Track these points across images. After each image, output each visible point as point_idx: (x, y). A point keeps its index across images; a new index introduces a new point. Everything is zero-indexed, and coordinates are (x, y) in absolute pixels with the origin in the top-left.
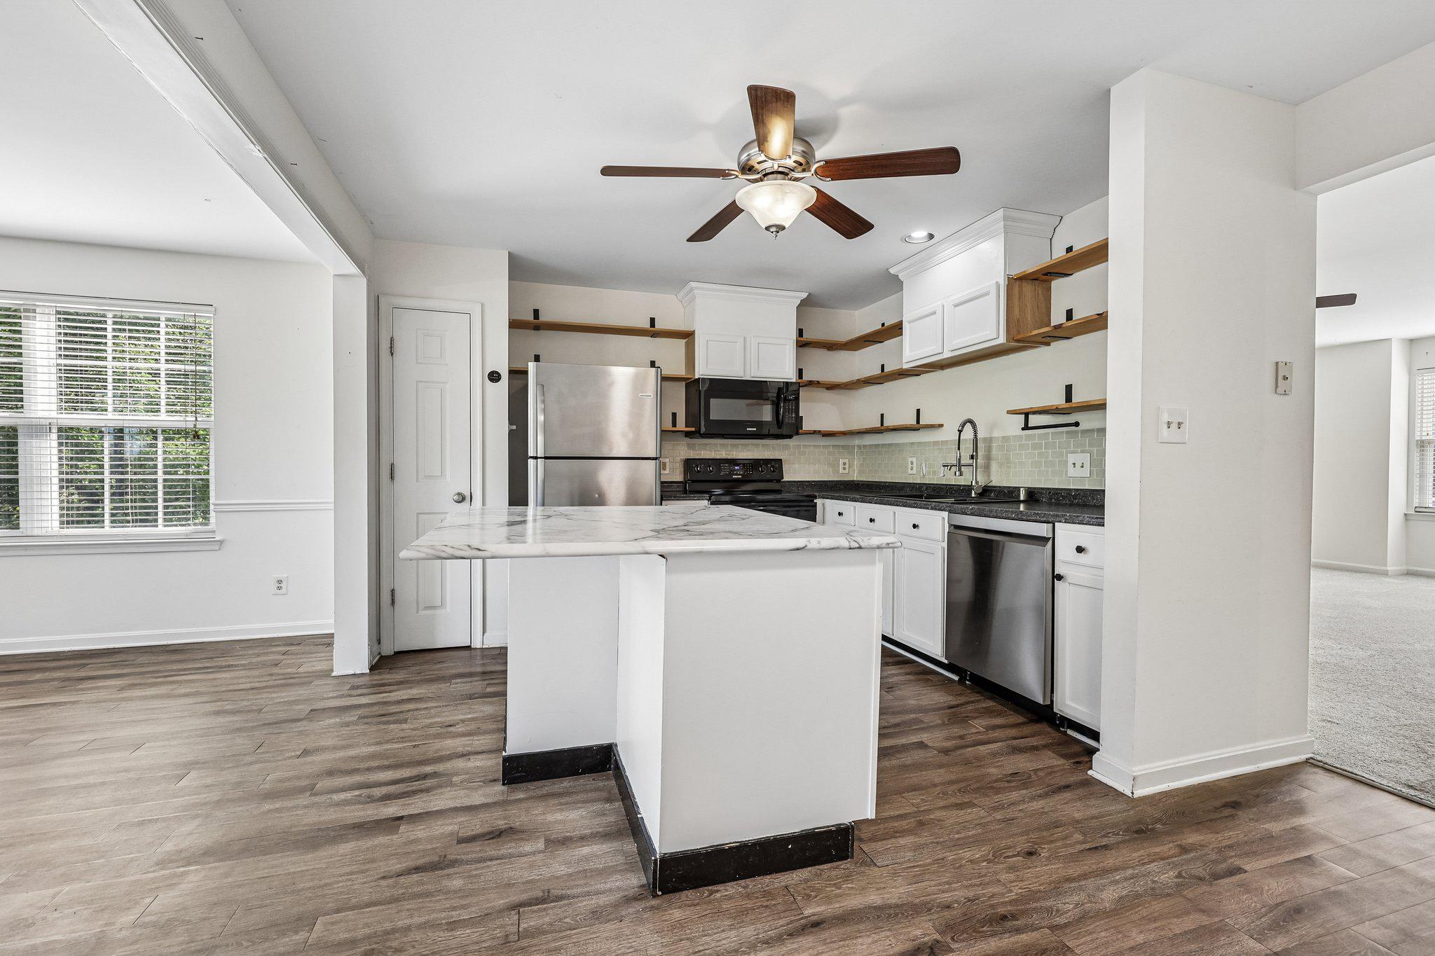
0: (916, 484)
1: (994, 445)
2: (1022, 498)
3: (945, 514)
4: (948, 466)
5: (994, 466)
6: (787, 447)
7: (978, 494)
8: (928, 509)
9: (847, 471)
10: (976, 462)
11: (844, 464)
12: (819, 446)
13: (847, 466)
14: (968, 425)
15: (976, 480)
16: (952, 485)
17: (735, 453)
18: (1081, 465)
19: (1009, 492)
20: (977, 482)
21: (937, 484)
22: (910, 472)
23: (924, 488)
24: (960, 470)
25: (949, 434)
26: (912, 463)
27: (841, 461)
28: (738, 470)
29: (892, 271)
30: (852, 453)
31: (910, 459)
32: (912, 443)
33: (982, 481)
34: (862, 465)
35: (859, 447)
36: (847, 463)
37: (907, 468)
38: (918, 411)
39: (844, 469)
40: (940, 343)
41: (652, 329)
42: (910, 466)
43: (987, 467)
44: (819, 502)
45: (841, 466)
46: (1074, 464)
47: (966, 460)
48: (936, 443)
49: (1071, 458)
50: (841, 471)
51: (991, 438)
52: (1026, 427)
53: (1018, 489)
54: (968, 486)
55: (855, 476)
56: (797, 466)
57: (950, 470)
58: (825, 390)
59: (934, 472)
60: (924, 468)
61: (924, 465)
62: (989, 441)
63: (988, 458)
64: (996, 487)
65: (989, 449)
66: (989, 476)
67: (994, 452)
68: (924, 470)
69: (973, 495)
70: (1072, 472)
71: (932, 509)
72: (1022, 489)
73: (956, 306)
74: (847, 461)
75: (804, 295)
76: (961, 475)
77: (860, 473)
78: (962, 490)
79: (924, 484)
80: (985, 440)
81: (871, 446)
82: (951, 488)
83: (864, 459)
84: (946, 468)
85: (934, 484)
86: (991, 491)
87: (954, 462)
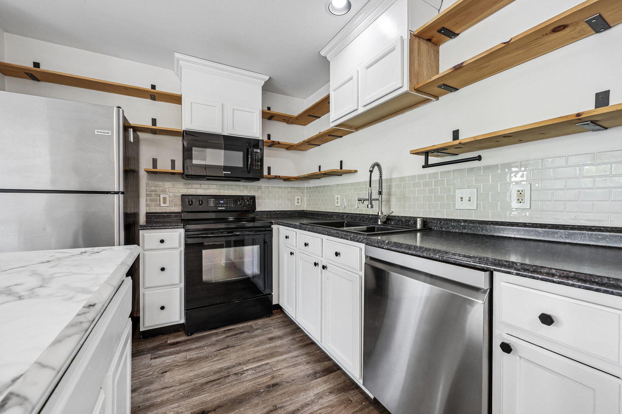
0: (341, 213)
1: (393, 184)
2: (419, 226)
3: (363, 246)
4: (361, 200)
5: (393, 200)
6: (260, 188)
7: (383, 222)
8: (347, 239)
9: (299, 204)
10: (381, 197)
11: (298, 199)
12: (281, 188)
13: (300, 201)
14: (376, 167)
15: (381, 211)
16: (363, 214)
17: (222, 191)
18: (468, 199)
19: (406, 221)
20: (382, 213)
21: (353, 214)
22: (337, 205)
23: (345, 216)
24: (371, 204)
25: (363, 176)
26: (338, 198)
27: (296, 198)
28: (222, 203)
29: (323, 53)
30: (303, 193)
31: (336, 196)
32: (338, 185)
33: (386, 212)
34: (309, 200)
35: (307, 188)
36: (300, 199)
37: (334, 202)
38: (341, 162)
39: (298, 203)
40: (356, 102)
41: (153, 90)
42: (336, 200)
43: (388, 201)
44: (275, 227)
45: (296, 201)
46: (462, 198)
47: (375, 195)
48: (352, 184)
49: (459, 193)
50: (296, 204)
51: (391, 179)
52: (427, 165)
53: (415, 219)
54: (375, 215)
55: (305, 207)
56: (267, 201)
57: (363, 203)
58: (285, 150)
59: (352, 205)
60: (345, 202)
61: (345, 200)
62: (390, 180)
63: (389, 194)
64: (395, 216)
65: (390, 187)
66: (390, 208)
67: (393, 190)
68: (345, 203)
69: (379, 223)
70: (459, 205)
71: (351, 240)
72: (418, 219)
73: (367, 68)
74: (299, 197)
75: (267, 78)
76: (372, 207)
77: (308, 205)
78: (371, 219)
79: (345, 213)
80: (387, 180)
81: (313, 187)
82: (363, 217)
83: (310, 196)
84: (360, 201)
85: (352, 214)
86: (392, 219)
87: (367, 197)
